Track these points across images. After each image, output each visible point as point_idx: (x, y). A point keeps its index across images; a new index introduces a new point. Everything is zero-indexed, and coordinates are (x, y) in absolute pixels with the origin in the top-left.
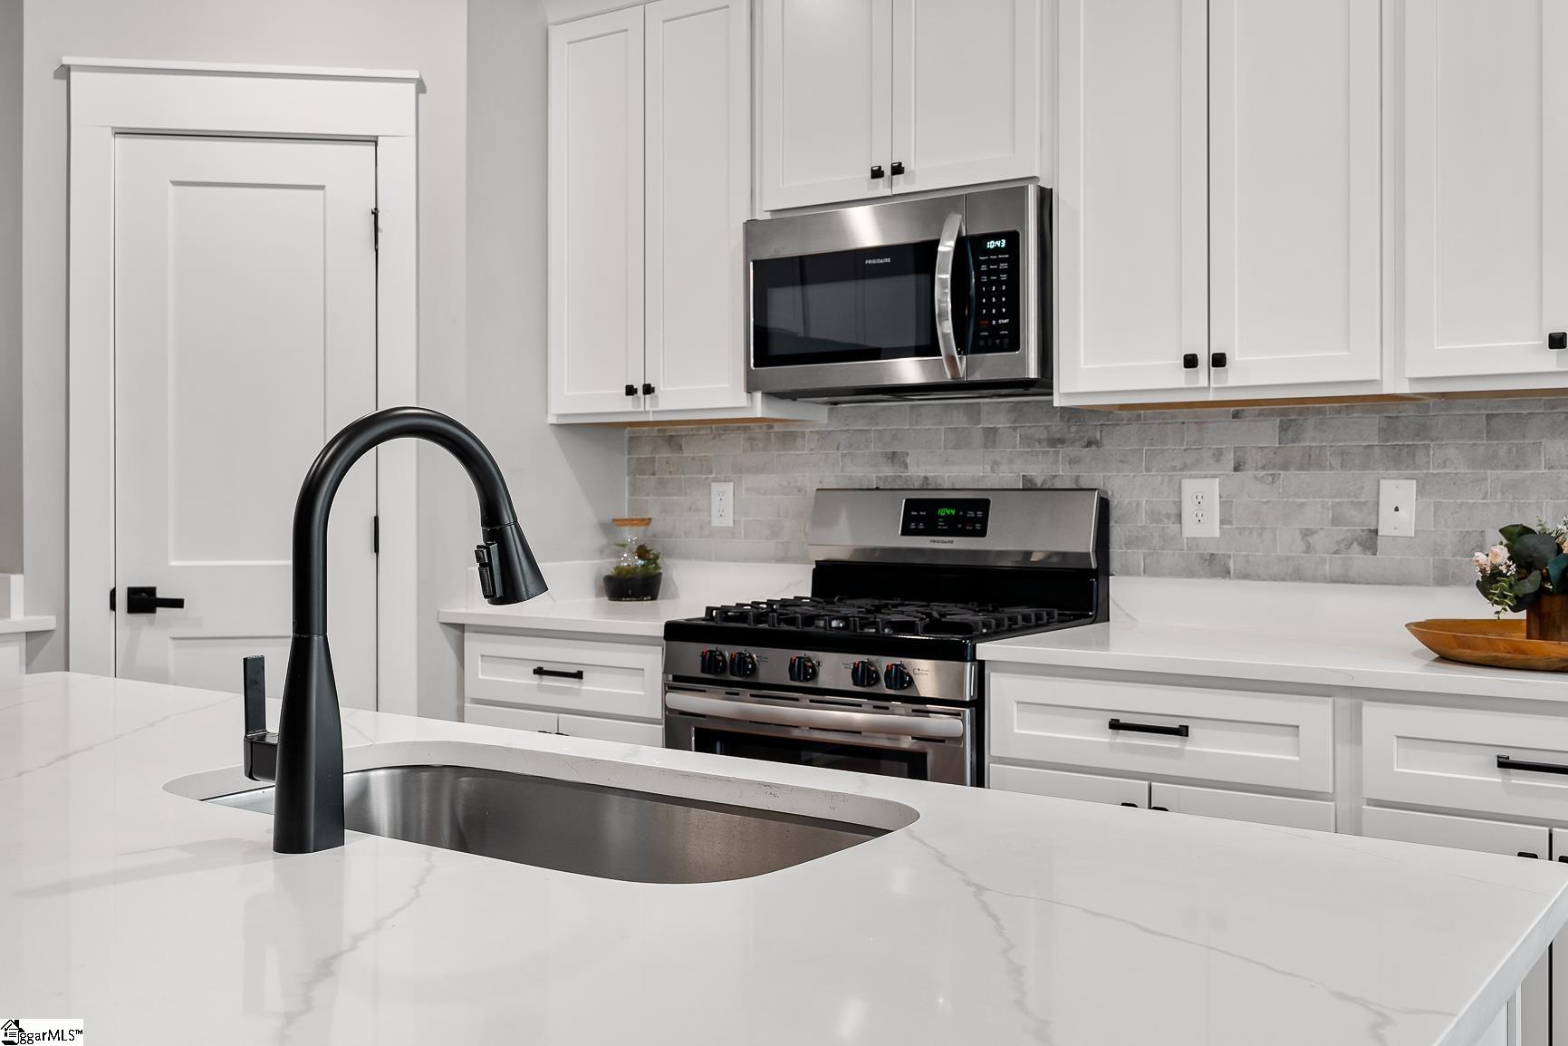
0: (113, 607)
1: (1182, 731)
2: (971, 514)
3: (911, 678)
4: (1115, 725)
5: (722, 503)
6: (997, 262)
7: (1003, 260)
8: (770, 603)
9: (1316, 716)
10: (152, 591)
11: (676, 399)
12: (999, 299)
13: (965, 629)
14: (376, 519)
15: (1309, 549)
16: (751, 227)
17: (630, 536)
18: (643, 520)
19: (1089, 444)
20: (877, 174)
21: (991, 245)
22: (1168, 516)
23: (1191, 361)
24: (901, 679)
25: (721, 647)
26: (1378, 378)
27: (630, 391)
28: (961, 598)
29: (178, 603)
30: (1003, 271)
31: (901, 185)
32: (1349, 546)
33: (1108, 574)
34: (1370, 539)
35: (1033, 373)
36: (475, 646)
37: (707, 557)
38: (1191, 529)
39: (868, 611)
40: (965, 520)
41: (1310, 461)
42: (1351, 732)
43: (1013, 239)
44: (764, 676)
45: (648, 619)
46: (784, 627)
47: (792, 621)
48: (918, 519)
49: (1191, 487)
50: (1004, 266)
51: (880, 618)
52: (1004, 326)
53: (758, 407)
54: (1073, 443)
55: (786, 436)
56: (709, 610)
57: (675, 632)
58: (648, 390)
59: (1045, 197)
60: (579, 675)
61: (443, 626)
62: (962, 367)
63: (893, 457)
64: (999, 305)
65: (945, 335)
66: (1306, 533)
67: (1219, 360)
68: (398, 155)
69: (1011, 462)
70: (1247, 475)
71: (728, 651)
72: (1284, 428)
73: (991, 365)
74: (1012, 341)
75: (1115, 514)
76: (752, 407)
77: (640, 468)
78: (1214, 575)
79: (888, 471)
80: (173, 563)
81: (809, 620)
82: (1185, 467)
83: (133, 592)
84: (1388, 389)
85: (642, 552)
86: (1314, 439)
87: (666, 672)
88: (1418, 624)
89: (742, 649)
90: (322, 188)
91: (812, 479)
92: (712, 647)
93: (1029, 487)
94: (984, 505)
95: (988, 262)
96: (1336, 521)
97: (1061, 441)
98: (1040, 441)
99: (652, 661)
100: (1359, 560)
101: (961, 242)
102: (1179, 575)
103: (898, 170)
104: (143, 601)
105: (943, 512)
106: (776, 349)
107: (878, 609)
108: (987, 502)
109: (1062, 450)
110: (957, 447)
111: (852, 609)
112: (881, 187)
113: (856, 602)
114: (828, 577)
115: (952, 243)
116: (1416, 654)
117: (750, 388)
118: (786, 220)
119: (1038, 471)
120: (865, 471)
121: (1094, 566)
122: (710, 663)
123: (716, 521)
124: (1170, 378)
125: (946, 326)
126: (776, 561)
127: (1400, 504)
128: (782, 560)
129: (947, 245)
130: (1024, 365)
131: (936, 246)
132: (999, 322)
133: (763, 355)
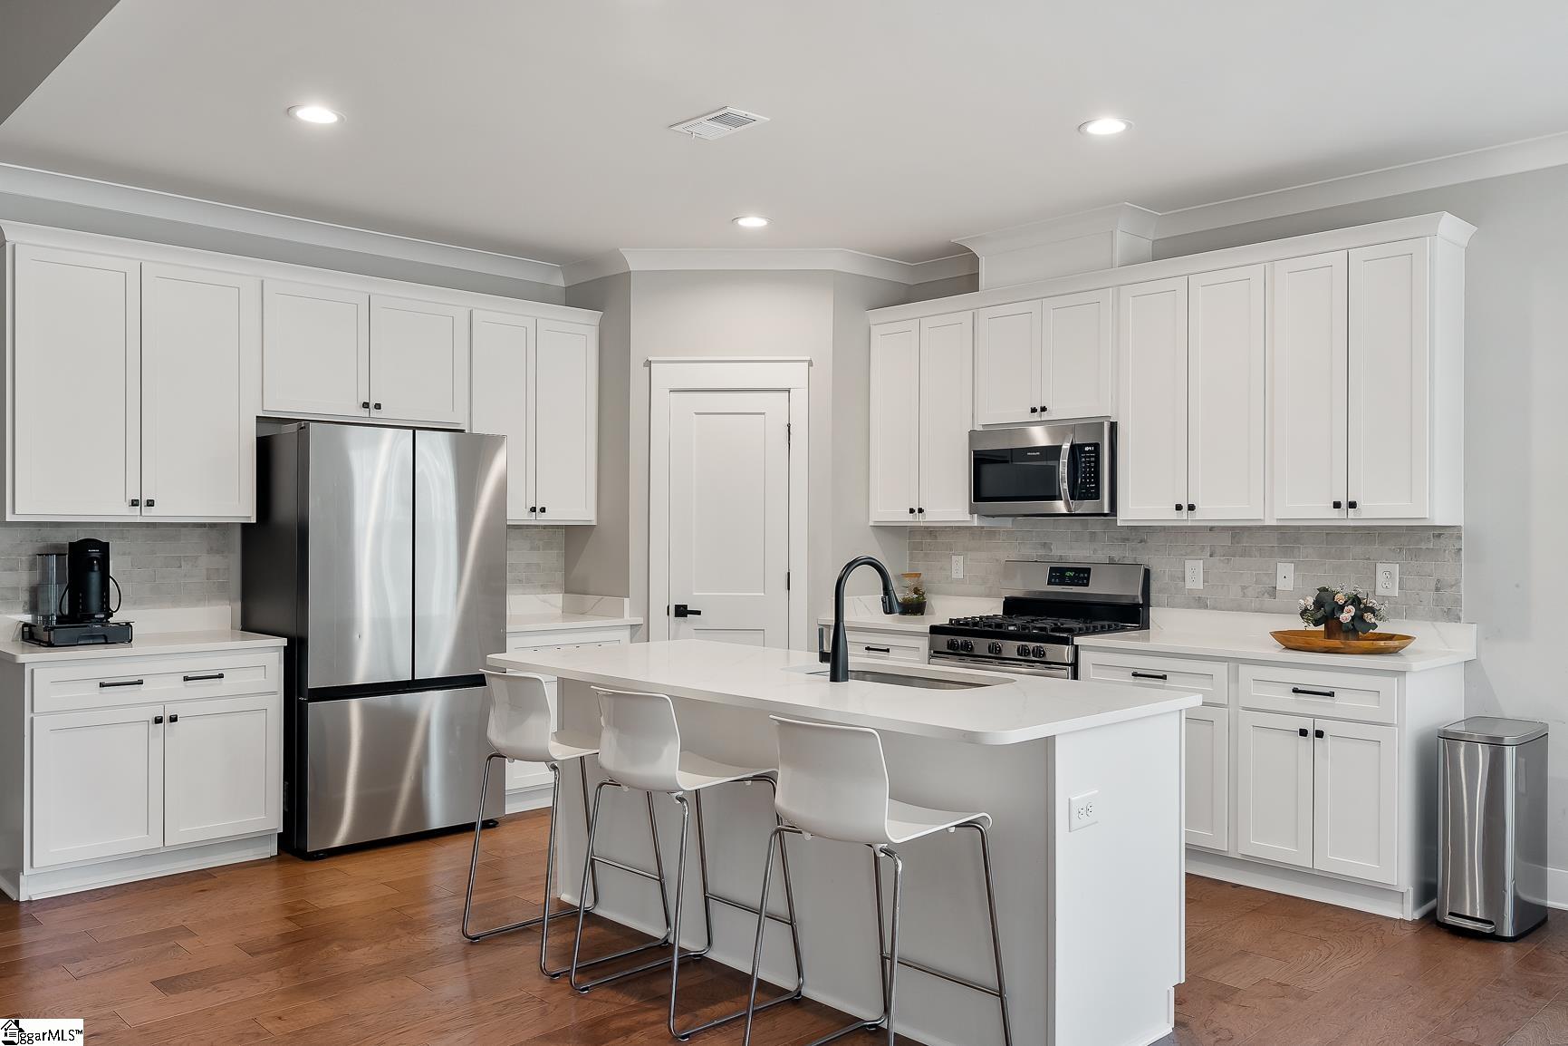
0: (668, 614)
1: (1164, 677)
2: (1082, 575)
3: (1044, 652)
4: (1135, 675)
5: (958, 566)
6: (1090, 457)
7: (1092, 457)
8: (981, 618)
9: (1220, 670)
10: (685, 607)
11: (934, 515)
12: (1090, 475)
13: (1070, 630)
14: (789, 573)
15: (1244, 595)
16: (972, 434)
17: (909, 582)
18: (916, 574)
19: (1141, 542)
20: (1034, 410)
21: (1087, 449)
22: (1179, 578)
23: (1179, 507)
24: (1039, 653)
25: (956, 637)
26: (1262, 518)
27: (912, 511)
28: (1074, 617)
29: (698, 613)
30: (1092, 462)
31: (1045, 416)
32: (1263, 595)
33: (1149, 606)
34: (1273, 592)
35: (1106, 511)
37: (950, 594)
38: (1189, 585)
39: (1028, 622)
40: (1080, 578)
41: (1245, 553)
42: (1234, 678)
43: (1097, 446)
44: (976, 652)
45: (922, 624)
46: (987, 628)
47: (990, 626)
48: (1056, 577)
49: (1189, 564)
50: (1093, 459)
51: (1030, 625)
52: (1092, 488)
53: (975, 521)
54: (1133, 540)
55: (991, 533)
56: (951, 620)
57: (935, 630)
58: (921, 511)
59: (1113, 426)
60: (888, 650)
62: (1073, 508)
63: (1044, 545)
64: (1090, 478)
65: (1064, 490)
66: (1244, 588)
67: (1191, 508)
68: (799, 397)
70: (1216, 559)
71: (960, 640)
72: (1233, 537)
73: (1087, 506)
74: (1096, 495)
75: (1153, 577)
76: (972, 521)
77: (914, 547)
78: (1200, 608)
79: (1042, 552)
80: (695, 594)
81: (999, 626)
82: (1187, 554)
83: (677, 607)
84: (1268, 523)
85: (916, 591)
86: (1247, 542)
87: (930, 649)
88: (1275, 632)
89: (966, 638)
90: (764, 413)
91: (1003, 555)
92: (953, 637)
93: (1112, 562)
94: (1088, 571)
95: (1085, 457)
96: (1257, 582)
97: (1128, 540)
98: (1117, 539)
99: (924, 644)
100: (1267, 600)
101: (1072, 447)
102: (1183, 607)
103: (1044, 409)
104: (682, 611)
105: (1068, 574)
106: (985, 493)
107: (1033, 621)
108: (1090, 569)
110: (1077, 541)
111: (1020, 621)
112: (1036, 417)
113: (1026, 618)
114: (1012, 606)
115: (1069, 444)
116: (1276, 646)
117: (971, 512)
118: (989, 431)
119: (1116, 554)
120: (1030, 552)
121: (1141, 602)
122: (951, 645)
123: (954, 575)
124: (1169, 515)
125: (1066, 486)
126: (985, 597)
127: (1287, 575)
128: (989, 595)
129: (1066, 448)
130: (1102, 506)
131: (1061, 447)
132: (1091, 486)
133: (978, 496)
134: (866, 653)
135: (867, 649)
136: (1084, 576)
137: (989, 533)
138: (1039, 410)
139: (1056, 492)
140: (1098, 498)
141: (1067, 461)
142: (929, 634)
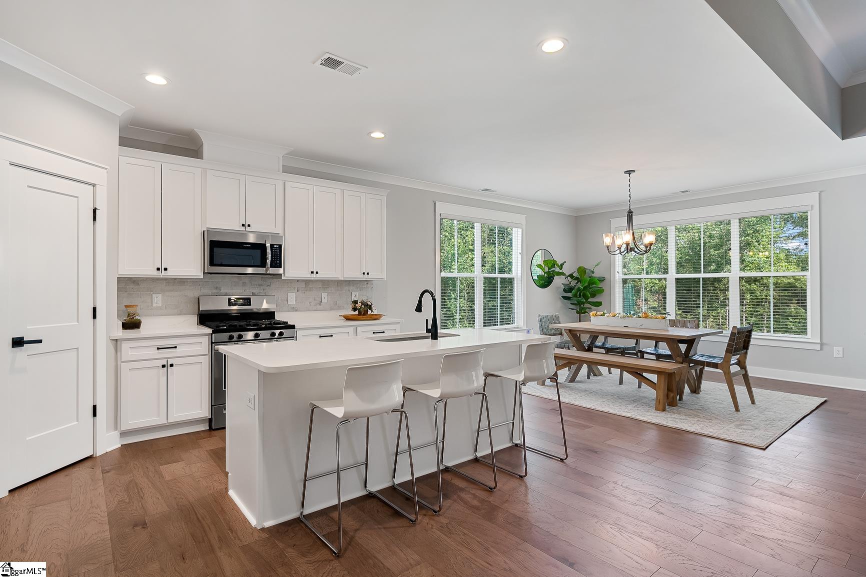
3: (284, 334)
6: (277, 250)
10: (21, 339)
12: (277, 257)
14: (94, 308)
19: (268, 286)
20: (243, 225)
21: (275, 246)
22: (286, 301)
23: (312, 273)
24: (282, 334)
29: (41, 342)
30: (279, 252)
31: (249, 229)
32: (317, 305)
34: (321, 303)
35: (282, 273)
36: (125, 346)
37: (151, 315)
38: (289, 303)
41: (310, 290)
42: (356, 332)
49: (289, 294)
53: (201, 276)
60: (176, 347)
61: (112, 341)
62: (269, 270)
63: (216, 288)
64: (277, 259)
65: (267, 263)
66: (310, 303)
68: (102, 192)
69: (249, 289)
70: (300, 292)
72: (306, 284)
76: (198, 276)
78: (294, 311)
79: (215, 291)
82: (288, 291)
83: (14, 340)
89: (240, 333)
90: (77, 197)
92: (232, 333)
95: (275, 250)
96: (315, 300)
97: (262, 285)
98: (256, 285)
100: (319, 307)
102: (287, 311)
105: (239, 300)
108: (250, 298)
109: (261, 287)
110: (235, 286)
112: (244, 229)
118: (220, 232)
120: (208, 291)
123: (154, 305)
124: (307, 275)
125: (269, 262)
126: (178, 315)
127: (325, 297)
128: (180, 314)
129: (268, 245)
130: (281, 271)
131: (265, 245)
132: (277, 262)
133: (212, 263)
134: (157, 351)
135: (158, 349)
136: (247, 301)
137: (180, 282)
138: (246, 225)
139: (259, 264)
140: (281, 267)
141: (269, 251)
142: (211, 334)
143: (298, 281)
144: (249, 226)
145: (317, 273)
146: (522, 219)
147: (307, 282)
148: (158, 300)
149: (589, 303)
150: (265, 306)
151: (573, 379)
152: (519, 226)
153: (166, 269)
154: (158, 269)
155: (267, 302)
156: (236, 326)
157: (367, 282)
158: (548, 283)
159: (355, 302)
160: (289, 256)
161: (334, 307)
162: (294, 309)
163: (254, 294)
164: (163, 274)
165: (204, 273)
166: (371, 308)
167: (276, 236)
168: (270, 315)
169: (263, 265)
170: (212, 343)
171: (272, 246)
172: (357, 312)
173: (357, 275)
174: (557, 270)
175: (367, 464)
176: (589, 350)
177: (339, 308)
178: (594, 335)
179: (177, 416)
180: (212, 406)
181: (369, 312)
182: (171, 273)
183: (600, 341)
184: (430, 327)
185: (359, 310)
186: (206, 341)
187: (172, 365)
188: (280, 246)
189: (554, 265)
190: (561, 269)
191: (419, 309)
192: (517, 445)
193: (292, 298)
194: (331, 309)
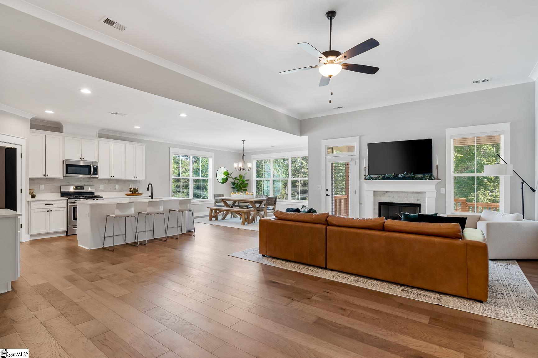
16: (66, 161)
19: (91, 182)
21: (95, 166)
23: (111, 177)
34: (115, 189)
36: (32, 203)
37: (39, 193)
41: (111, 183)
60: (53, 204)
61: (28, 202)
66: (111, 189)
69: (83, 183)
70: (106, 184)
73: (95, 176)
82: (100, 184)
102: (100, 192)
105: (78, 187)
109: (89, 182)
123: (41, 189)
124: (109, 178)
125: (92, 172)
126: (51, 193)
127: (117, 186)
128: (52, 193)
129: (92, 166)
130: (97, 176)
131: (90, 166)
132: (95, 172)
133: (67, 173)
134: (45, 206)
135: (46, 205)
136: (82, 188)
137: (53, 180)
138: (82, 158)
139: (88, 173)
140: (97, 174)
141: (92, 168)
142: (68, 200)
143: (105, 180)
144: (83, 158)
145: (113, 177)
146: (212, 154)
147: (109, 180)
148: (42, 187)
149: (243, 190)
150: (90, 190)
151: (224, 218)
152: (211, 157)
153: (47, 175)
154: (44, 175)
155: (91, 188)
156: (78, 197)
157: (137, 180)
158: (226, 181)
159: (131, 188)
160: (101, 170)
161: (121, 190)
162: (103, 191)
163: (85, 185)
164: (46, 177)
165: (64, 177)
166: (137, 191)
167: (95, 162)
168: (93, 193)
169: (90, 173)
170: (68, 203)
171: (93, 166)
172: (131, 193)
173: (131, 178)
174: (230, 176)
175: (125, 235)
176: (232, 207)
177: (124, 191)
178: (235, 201)
179: (53, 230)
180: (68, 226)
181: (137, 193)
182: (49, 177)
183: (237, 204)
184: (150, 195)
185: (132, 191)
186: (65, 202)
187: (51, 211)
188: (97, 166)
189: (228, 174)
190: (231, 175)
191: (148, 190)
192: (183, 234)
193: (102, 187)
194: (120, 191)
